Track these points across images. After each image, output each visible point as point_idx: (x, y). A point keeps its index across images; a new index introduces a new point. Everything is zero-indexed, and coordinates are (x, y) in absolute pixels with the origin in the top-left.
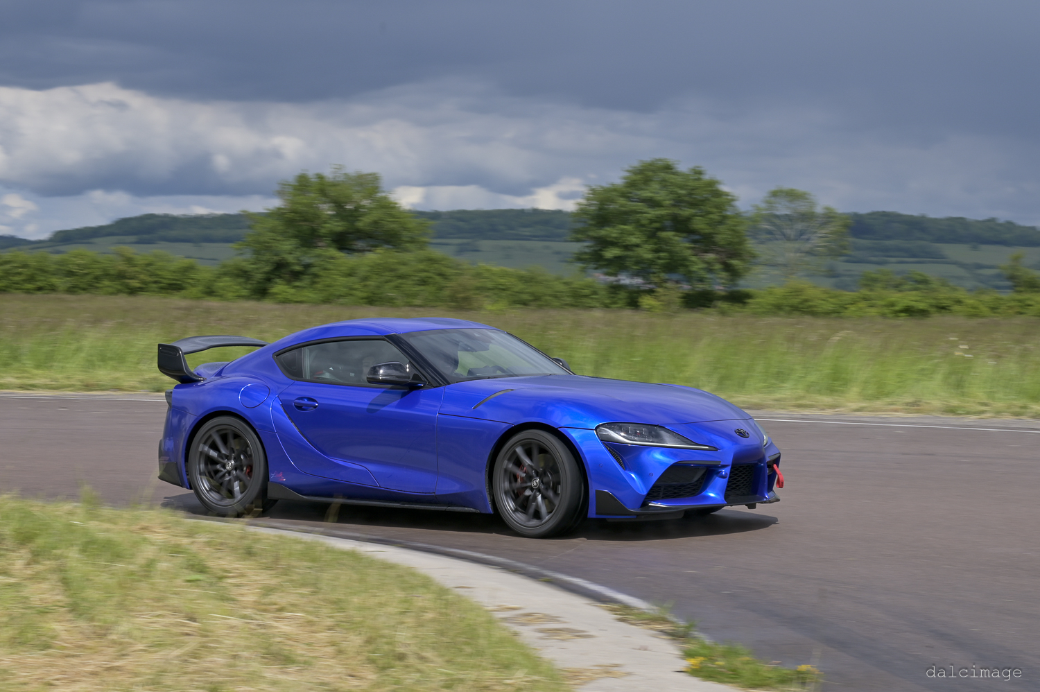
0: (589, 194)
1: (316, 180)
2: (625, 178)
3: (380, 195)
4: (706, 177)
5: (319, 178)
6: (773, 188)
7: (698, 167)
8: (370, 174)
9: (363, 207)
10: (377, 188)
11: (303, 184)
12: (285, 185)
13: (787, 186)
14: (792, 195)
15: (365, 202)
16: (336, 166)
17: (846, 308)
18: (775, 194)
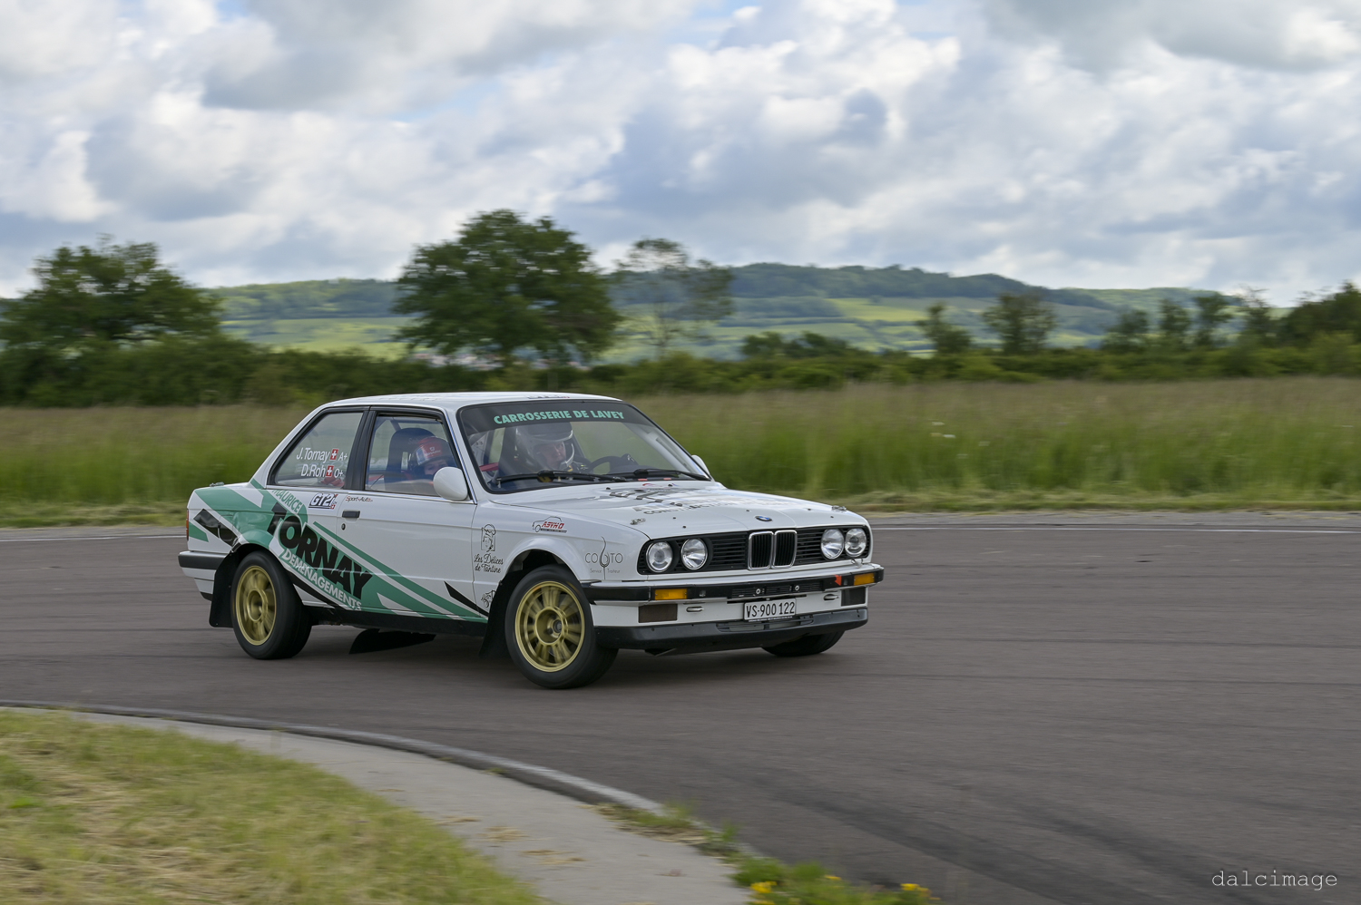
0: (418, 255)
1: (80, 254)
2: (462, 232)
3: (157, 269)
4: (556, 228)
5: (84, 251)
6: (639, 239)
7: (547, 217)
8: (145, 245)
9: (138, 285)
10: (154, 260)
11: (64, 259)
12: (42, 261)
13: (655, 237)
14: (663, 246)
15: (141, 279)
16: (103, 237)
17: (738, 381)
18: (641, 245)
